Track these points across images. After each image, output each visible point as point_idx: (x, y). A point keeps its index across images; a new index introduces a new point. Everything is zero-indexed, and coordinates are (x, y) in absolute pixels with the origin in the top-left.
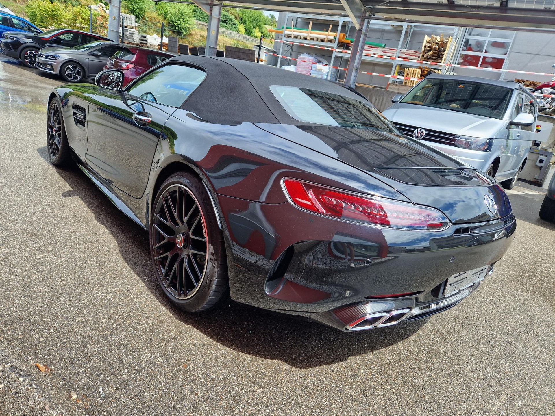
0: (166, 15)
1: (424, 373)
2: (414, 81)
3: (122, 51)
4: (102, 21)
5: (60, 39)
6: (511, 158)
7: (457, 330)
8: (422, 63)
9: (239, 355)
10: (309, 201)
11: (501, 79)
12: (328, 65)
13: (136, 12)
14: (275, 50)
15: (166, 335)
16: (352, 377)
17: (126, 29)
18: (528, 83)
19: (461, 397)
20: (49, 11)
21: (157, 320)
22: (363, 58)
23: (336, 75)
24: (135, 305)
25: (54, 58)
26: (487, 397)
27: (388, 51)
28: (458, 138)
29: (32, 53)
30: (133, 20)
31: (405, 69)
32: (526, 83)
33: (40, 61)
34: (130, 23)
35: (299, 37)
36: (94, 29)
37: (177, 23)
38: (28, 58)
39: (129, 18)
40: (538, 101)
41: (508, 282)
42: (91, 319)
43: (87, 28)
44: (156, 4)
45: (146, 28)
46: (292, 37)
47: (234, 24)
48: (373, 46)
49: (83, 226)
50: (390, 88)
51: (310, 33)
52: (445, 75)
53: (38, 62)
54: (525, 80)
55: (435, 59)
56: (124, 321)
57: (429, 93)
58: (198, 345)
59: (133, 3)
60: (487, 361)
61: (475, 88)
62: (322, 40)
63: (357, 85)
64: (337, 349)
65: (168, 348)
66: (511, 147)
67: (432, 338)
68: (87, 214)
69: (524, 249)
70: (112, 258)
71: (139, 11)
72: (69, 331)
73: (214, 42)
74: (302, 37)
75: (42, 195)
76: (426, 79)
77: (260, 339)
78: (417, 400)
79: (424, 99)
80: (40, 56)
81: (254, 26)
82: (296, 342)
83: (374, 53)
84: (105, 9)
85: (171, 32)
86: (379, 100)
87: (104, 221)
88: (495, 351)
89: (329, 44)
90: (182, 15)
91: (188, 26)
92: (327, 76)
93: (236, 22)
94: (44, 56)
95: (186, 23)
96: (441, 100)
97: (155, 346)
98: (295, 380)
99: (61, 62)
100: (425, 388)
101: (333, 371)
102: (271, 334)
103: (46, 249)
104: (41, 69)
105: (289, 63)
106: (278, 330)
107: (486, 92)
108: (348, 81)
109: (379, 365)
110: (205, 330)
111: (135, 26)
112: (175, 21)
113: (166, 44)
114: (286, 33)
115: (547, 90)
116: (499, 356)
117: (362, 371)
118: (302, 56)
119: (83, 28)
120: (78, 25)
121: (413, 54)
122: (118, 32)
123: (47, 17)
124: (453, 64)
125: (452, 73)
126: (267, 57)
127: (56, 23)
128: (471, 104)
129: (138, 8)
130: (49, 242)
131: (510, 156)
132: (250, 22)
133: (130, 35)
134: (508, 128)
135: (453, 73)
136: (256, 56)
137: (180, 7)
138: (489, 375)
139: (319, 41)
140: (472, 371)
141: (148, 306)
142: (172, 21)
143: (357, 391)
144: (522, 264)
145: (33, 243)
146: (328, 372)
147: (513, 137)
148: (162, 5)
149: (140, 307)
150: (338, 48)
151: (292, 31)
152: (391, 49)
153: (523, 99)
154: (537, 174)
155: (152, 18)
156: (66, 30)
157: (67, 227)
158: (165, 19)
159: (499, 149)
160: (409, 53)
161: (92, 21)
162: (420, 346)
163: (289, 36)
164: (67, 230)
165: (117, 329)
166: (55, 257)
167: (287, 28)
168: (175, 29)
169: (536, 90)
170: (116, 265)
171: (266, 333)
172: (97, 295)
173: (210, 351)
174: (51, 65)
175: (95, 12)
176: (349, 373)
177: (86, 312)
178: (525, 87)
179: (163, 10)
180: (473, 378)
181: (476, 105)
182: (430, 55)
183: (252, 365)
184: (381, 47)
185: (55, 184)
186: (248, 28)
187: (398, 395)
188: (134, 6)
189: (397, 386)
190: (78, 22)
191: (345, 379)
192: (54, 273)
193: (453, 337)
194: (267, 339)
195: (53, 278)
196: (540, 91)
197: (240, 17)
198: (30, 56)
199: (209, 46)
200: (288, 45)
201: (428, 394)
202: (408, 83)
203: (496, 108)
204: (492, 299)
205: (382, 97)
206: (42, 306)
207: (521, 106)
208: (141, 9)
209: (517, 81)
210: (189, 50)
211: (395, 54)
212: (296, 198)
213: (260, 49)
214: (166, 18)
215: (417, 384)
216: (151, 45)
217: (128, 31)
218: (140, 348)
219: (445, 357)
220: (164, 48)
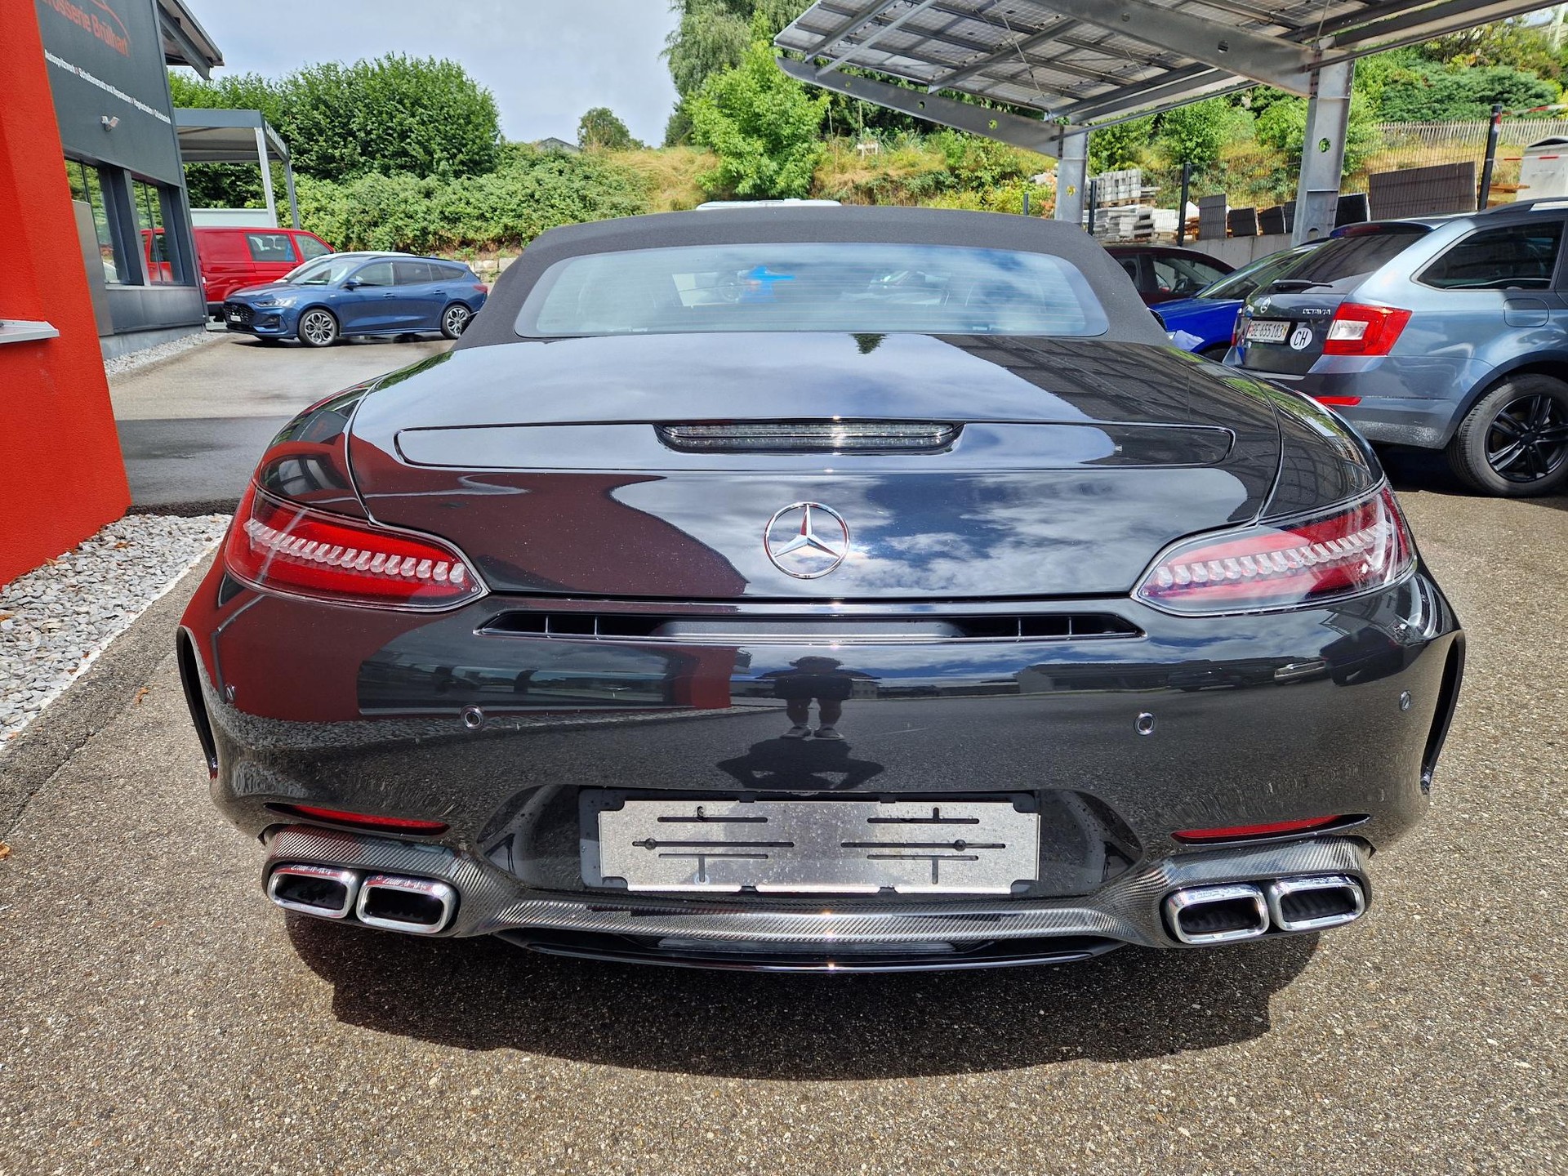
0: (1283, 137)
30: (1134, 181)
34: (1124, 192)
39: (1124, 180)
47: (1539, 96)
71: (1203, 151)
93: (1548, 85)
111: (1139, 195)
113: (1195, 222)
133: (1115, 221)
148: (1275, 115)
155: (1239, 159)
158: (1280, 148)
179: (1275, 126)
199: (1310, 193)
210: (1256, 221)
216: (1159, 234)
217: (1109, 214)
220: (1189, 234)
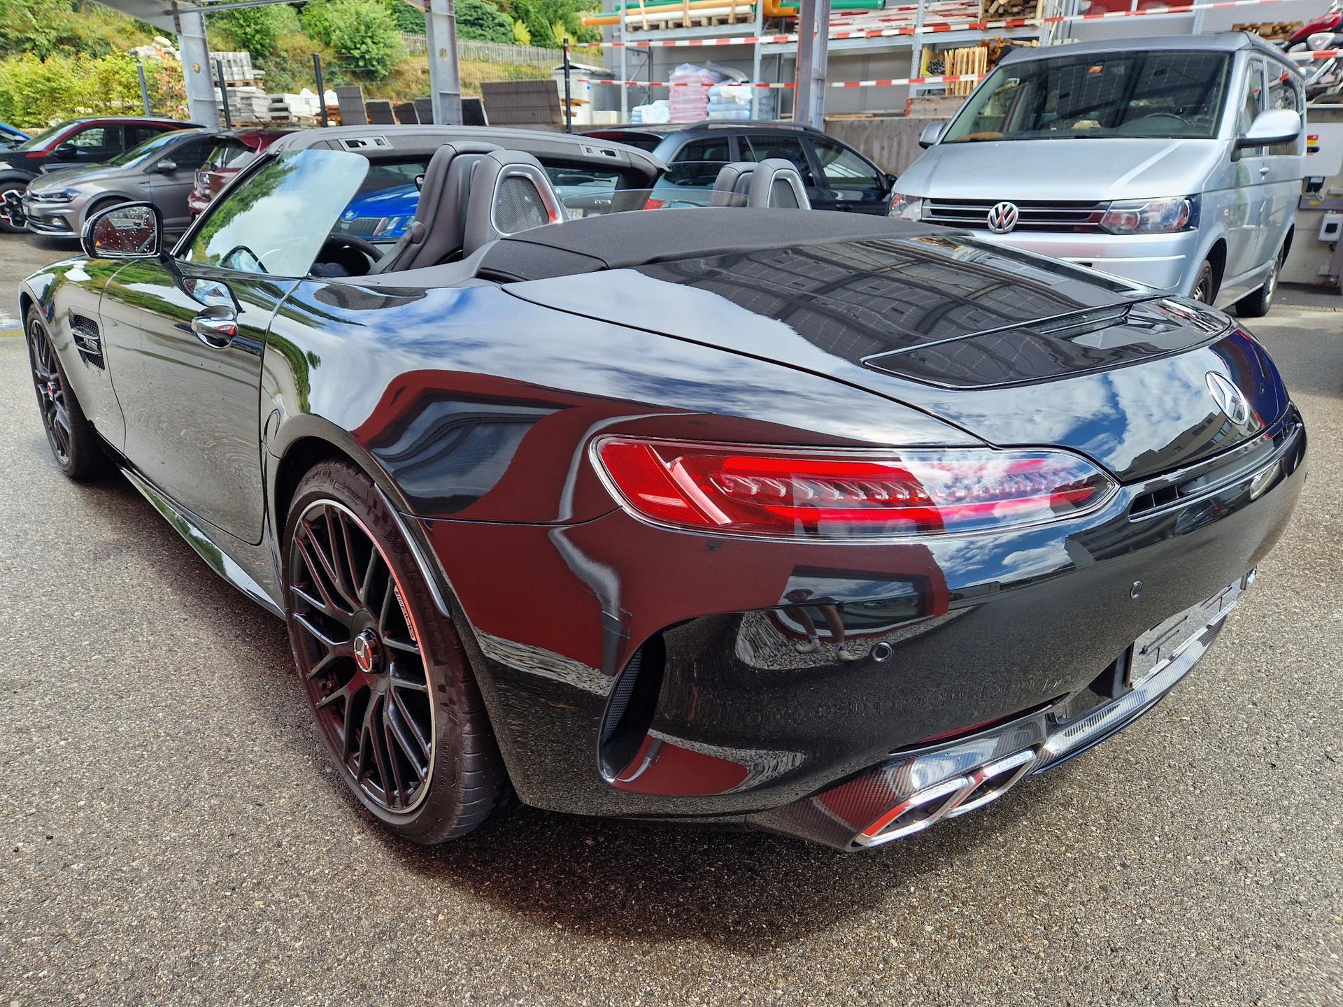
0: (328, 34)
1: (1105, 900)
2: (972, 82)
3: (225, 147)
4: (169, 82)
5: (74, 148)
6: (1253, 235)
7: (1178, 746)
8: (986, 29)
9: (575, 948)
10: (678, 497)
11: (1198, 29)
12: (747, 82)
13: (255, 42)
14: (608, 71)
15: (367, 923)
16: (902, 955)
17: (230, 91)
18: (1268, 30)
19: (1219, 956)
20: (40, 83)
21: (339, 881)
22: (832, 46)
23: (772, 103)
24: (279, 845)
25: (66, 199)
26: (1292, 941)
27: (894, 15)
28: (1105, 208)
29: (13, 195)
30: (245, 63)
31: (946, 52)
32: (1263, 30)
33: (34, 213)
34: (238, 74)
35: (663, 25)
36: (154, 106)
37: (359, 49)
38: (7, 210)
39: (235, 61)
40: (1303, 70)
41: (1297, 576)
42: (155, 914)
43: (138, 106)
44: (300, 12)
45: (286, 78)
46: (646, 27)
47: (501, 25)
48: (854, 11)
49: (142, 635)
50: (915, 111)
51: (690, 9)
52: (1048, 49)
53: (31, 217)
54: (1259, 23)
55: (1018, 13)
56: (248, 903)
57: (1013, 105)
58: (457, 937)
59: (241, 22)
60: (1275, 826)
61: (1133, 68)
62: (723, 21)
63: (827, 119)
64: (851, 873)
65: (372, 965)
66: (1249, 207)
67: (1113, 786)
68: (152, 599)
69: (1325, 472)
70: (218, 715)
71: (262, 38)
72: (93, 965)
73: (450, 80)
74: (671, 24)
75: (35, 566)
76: (1001, 67)
77: (631, 886)
78: (1093, 991)
79: (1003, 123)
80: (31, 200)
81: (549, 21)
82: (735, 873)
83: (859, 28)
84: (172, 50)
85: (349, 75)
86: (891, 147)
87: (197, 610)
88: (1293, 792)
89: (742, 28)
90: (368, 27)
91: (388, 51)
92: (751, 110)
93: (505, 17)
94: (40, 199)
95: (382, 45)
96: (1047, 116)
97: (336, 965)
98: (740, 998)
99: (84, 205)
100: (1112, 950)
101: (846, 946)
102: (661, 863)
103: (39, 722)
104: (39, 232)
105: (649, 97)
106: (680, 846)
107: (1163, 72)
108: (804, 112)
109: (974, 899)
110: (475, 888)
111: (252, 77)
112: (353, 47)
113: (334, 109)
114: (628, 19)
115: (1321, 38)
116: (1307, 804)
117: (929, 929)
118: (678, 72)
119: (130, 108)
120: (116, 104)
121: (959, 9)
122: (214, 103)
123: (37, 99)
124: (1066, 14)
125: (1067, 41)
126: (592, 90)
127: (62, 110)
128: (1128, 113)
129: (257, 31)
130: (46, 699)
131: (1249, 231)
132: (540, 10)
133: (244, 102)
134: (1235, 157)
135: (1070, 40)
136: (562, 95)
137: (359, 9)
138: (1289, 870)
139: (715, 26)
140: (1238, 865)
141: (315, 842)
142: (346, 48)
143: (922, 998)
144: (1327, 516)
145: (5, 710)
146: (830, 950)
147: (1251, 177)
148: (315, 13)
149: (293, 849)
150: (765, 34)
151: (643, 13)
152: (901, 9)
153: (1262, 74)
154: (1323, 264)
155: (295, 50)
156: (83, 121)
157: (97, 646)
158: (327, 44)
159: (1220, 217)
160: (949, 10)
161: (145, 86)
162: (1082, 818)
163: (637, 28)
164: (97, 656)
165: (226, 933)
166: (62, 743)
167: (628, 7)
168: (357, 66)
169: (1293, 42)
170: (227, 735)
171: (647, 864)
172: (173, 834)
173: (491, 952)
174: (62, 217)
175: (150, 62)
176: (893, 942)
177: (141, 895)
178: (1262, 41)
179: (318, 23)
180: (1244, 888)
181: (1143, 112)
182: (1003, 5)
183: (613, 972)
184: (875, 8)
185: (71, 529)
186: (538, 28)
187: (1038, 985)
188: (248, 30)
189: (1031, 958)
190: (113, 95)
191: (881, 966)
192: (58, 789)
193: (1170, 771)
194: (651, 879)
195: (54, 806)
196: (1303, 45)
197: (512, 4)
198: (10, 205)
199: (441, 94)
200: (639, 52)
201: (1123, 964)
202: (959, 89)
203: (1195, 112)
204: (1261, 634)
205: (896, 140)
206: (20, 900)
207: (1261, 93)
208: (264, 32)
209: (1238, 29)
210: (393, 114)
211: (913, 18)
212: (642, 495)
213: (567, 75)
214: (330, 42)
215: (1088, 941)
216: (299, 118)
217: (238, 94)
218: (292, 982)
219: (1157, 838)
220: (332, 120)
